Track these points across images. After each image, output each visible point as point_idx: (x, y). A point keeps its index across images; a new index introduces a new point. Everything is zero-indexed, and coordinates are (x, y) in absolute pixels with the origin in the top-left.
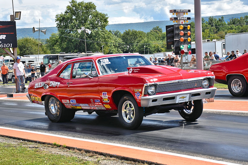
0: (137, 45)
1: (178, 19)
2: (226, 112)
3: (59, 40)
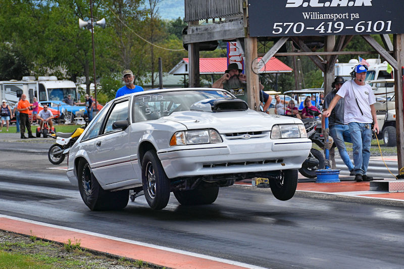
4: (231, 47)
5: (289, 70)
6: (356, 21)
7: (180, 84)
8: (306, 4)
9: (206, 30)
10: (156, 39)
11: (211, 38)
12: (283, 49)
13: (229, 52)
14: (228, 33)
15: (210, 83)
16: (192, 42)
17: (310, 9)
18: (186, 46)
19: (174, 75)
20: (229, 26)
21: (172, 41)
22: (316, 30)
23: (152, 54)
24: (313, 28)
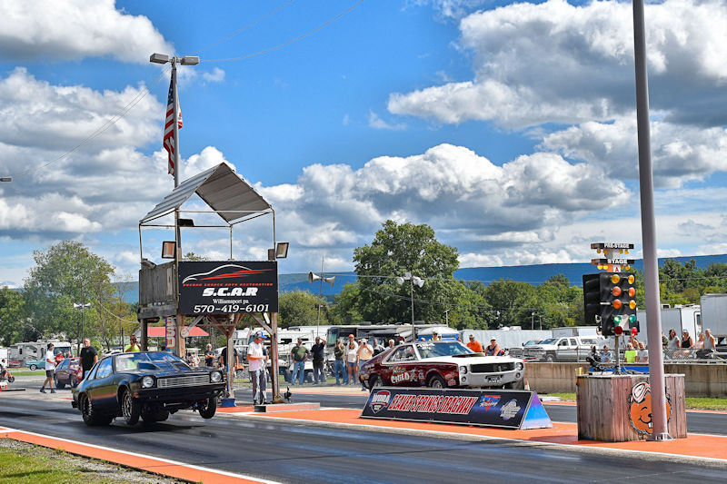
0: (516, 311)
1: (609, 261)
2: (716, 463)
3: (360, 298)
5: (208, 335)
6: (247, 304)
8: (215, 294)
9: (152, 310)
11: (155, 315)
12: (201, 322)
14: (166, 312)
16: (143, 317)
17: (218, 297)
18: (139, 320)
20: (166, 308)
22: (222, 310)
24: (220, 309)
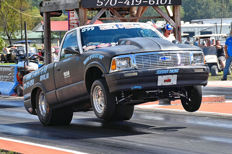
4: (70, 14)
7: (39, 38)
9: (55, 3)
10: (24, 9)
11: (57, 8)
12: (104, 15)
13: (69, 17)
14: (68, 5)
15: (59, 37)
16: (46, 11)
19: (36, 32)
21: (34, 10)
22: (124, 3)
23: (21, 19)
24: (122, 2)
